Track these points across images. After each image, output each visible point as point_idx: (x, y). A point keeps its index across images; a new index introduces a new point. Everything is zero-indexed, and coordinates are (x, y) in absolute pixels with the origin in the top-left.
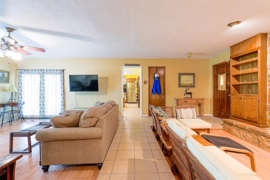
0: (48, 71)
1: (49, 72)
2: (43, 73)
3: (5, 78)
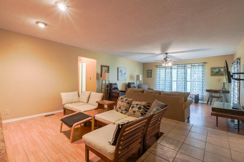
3: (221, 72)
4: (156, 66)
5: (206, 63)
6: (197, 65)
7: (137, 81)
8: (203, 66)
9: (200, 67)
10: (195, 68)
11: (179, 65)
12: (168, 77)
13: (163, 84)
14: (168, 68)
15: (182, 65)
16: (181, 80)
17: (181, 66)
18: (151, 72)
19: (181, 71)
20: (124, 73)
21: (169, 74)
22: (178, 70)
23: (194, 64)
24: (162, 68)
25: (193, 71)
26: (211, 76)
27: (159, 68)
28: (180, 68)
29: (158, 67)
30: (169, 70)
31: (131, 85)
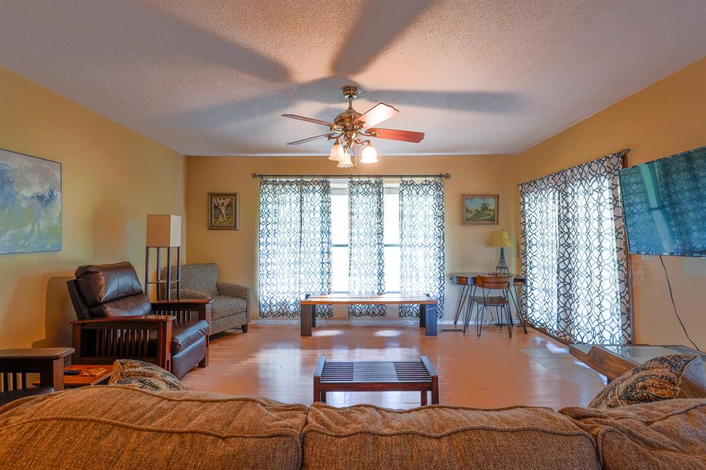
0: (575, 171)
1: (579, 177)
2: (565, 182)
3: (488, 212)
4: (254, 176)
5: (447, 176)
6: (418, 181)
7: (153, 251)
8: (438, 187)
9: (431, 192)
10: (414, 192)
11: (356, 180)
12: (312, 229)
13: (293, 260)
14: (311, 188)
15: (367, 179)
16: (365, 241)
17: (366, 183)
18: (229, 205)
19: (365, 203)
20: (41, 198)
21: (318, 215)
22: (354, 197)
23: (409, 179)
24: (287, 186)
25: (408, 203)
26: (463, 223)
27: (270, 187)
28: (361, 190)
29: (266, 182)
30: (317, 195)
31: (103, 282)
